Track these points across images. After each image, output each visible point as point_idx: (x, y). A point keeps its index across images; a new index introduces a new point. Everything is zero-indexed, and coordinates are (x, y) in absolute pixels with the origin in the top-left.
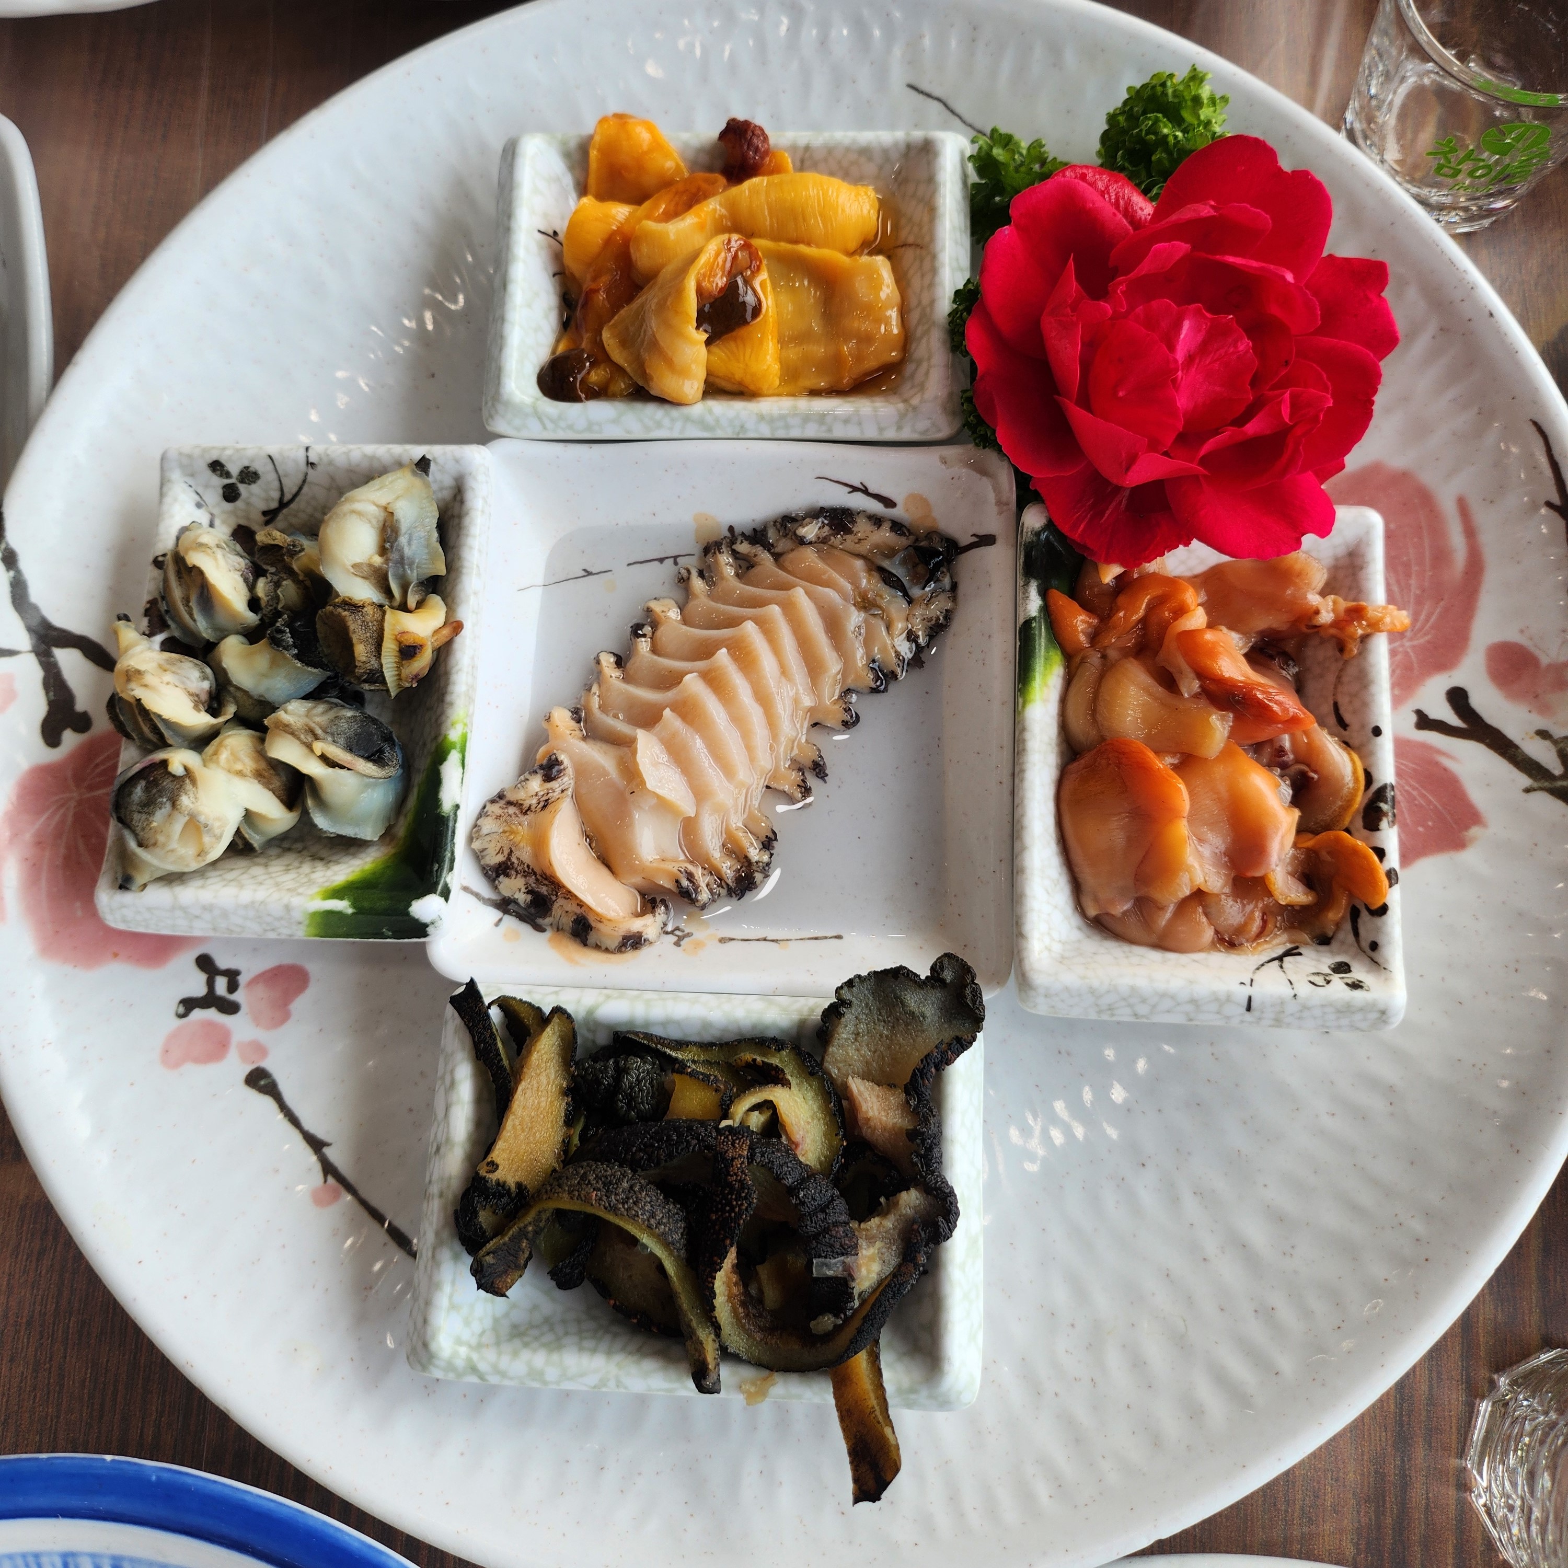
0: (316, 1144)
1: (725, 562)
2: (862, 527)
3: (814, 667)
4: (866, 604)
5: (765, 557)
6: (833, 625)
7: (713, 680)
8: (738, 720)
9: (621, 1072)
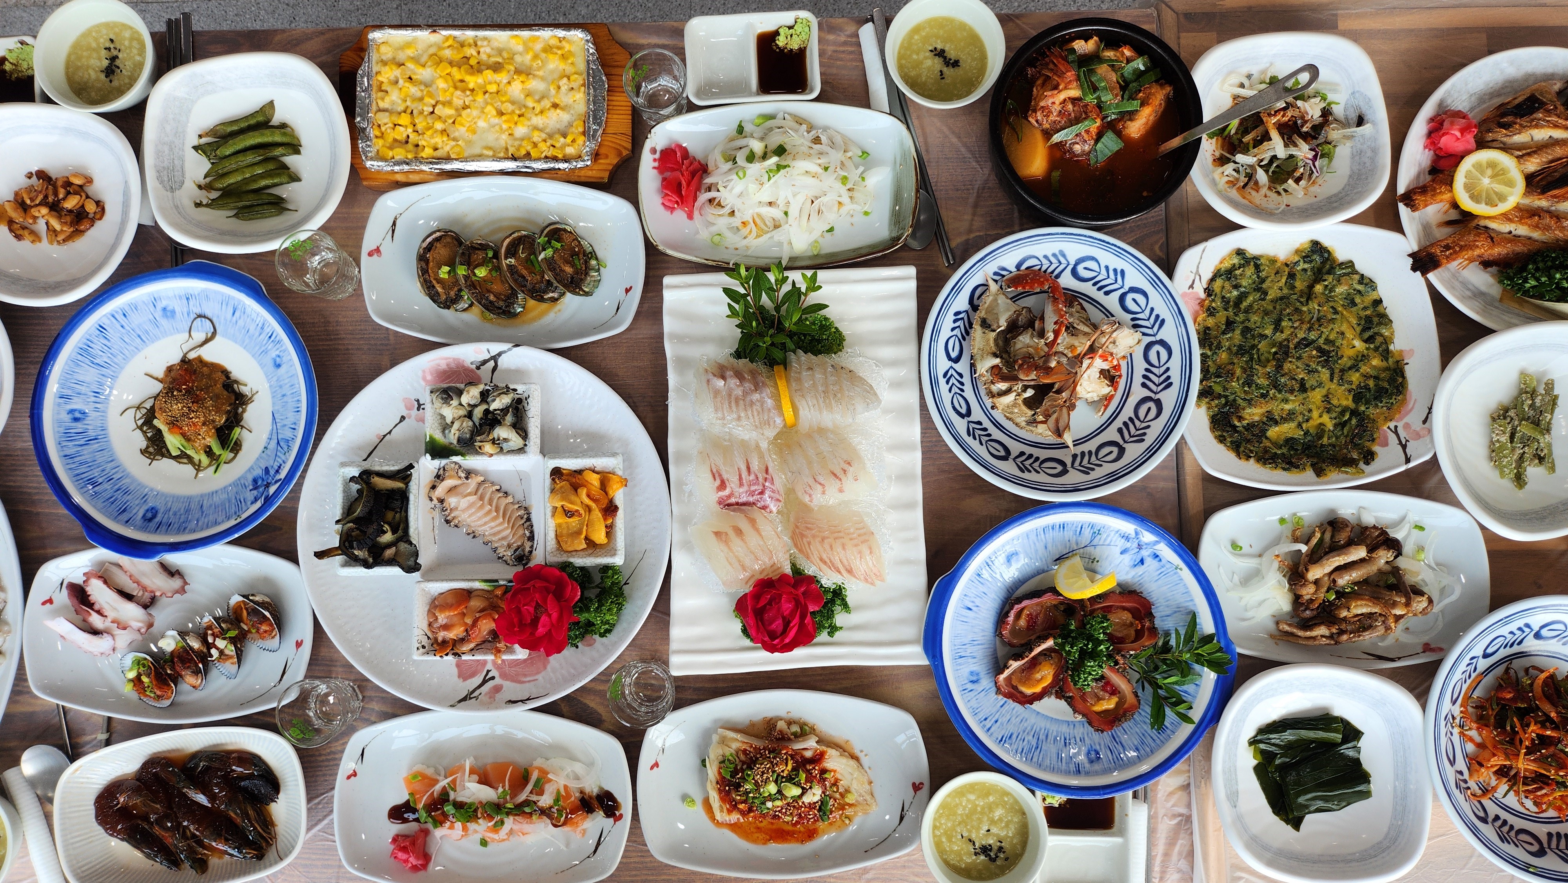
0: (390, 433)
1: (521, 512)
2: (530, 544)
3: (494, 534)
4: (509, 546)
5: (523, 521)
6: (503, 538)
7: (490, 511)
8: (480, 518)
9: (397, 500)
